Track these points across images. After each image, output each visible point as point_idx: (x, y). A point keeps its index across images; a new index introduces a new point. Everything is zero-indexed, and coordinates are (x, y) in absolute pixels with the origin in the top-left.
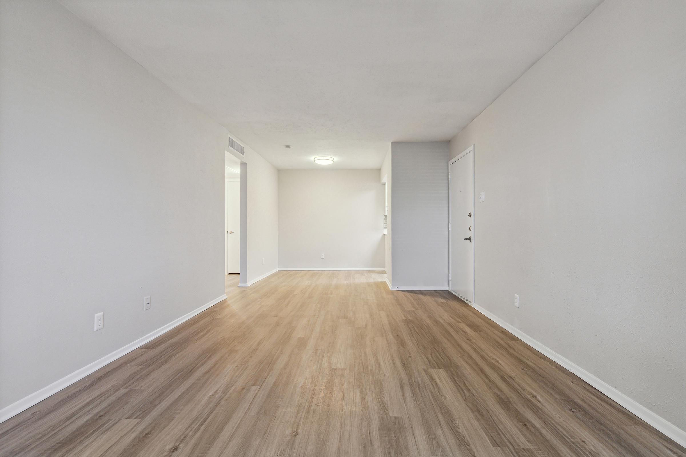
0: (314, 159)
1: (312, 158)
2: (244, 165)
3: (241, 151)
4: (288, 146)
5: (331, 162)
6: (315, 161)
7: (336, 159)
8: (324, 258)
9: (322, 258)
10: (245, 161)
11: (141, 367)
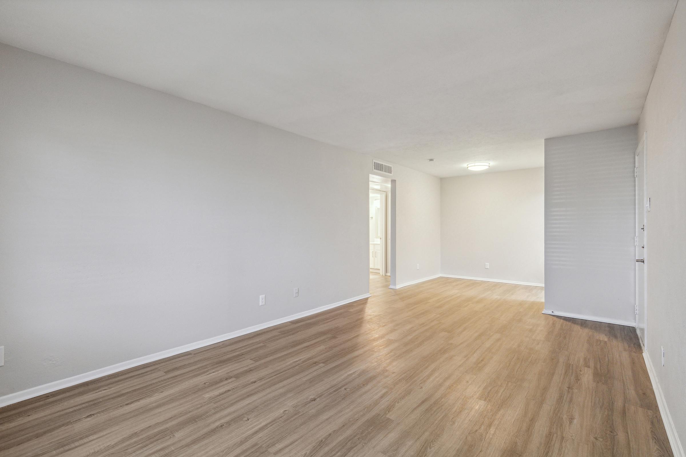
0: (468, 165)
1: (465, 165)
2: (393, 182)
3: (389, 170)
4: (431, 160)
5: (488, 167)
6: (468, 167)
7: (492, 163)
8: (488, 268)
9: (486, 268)
10: (394, 179)
11: (279, 334)
